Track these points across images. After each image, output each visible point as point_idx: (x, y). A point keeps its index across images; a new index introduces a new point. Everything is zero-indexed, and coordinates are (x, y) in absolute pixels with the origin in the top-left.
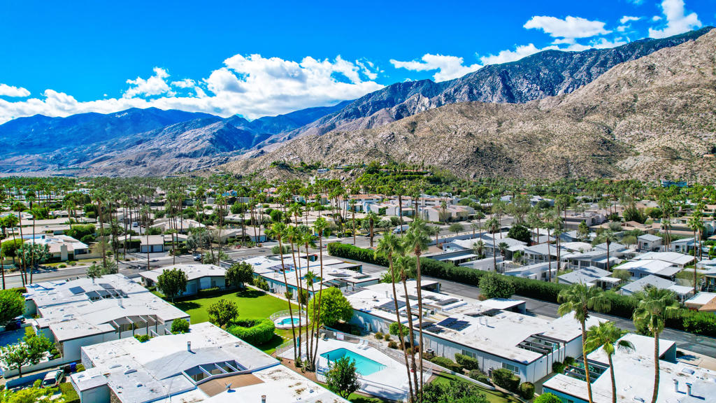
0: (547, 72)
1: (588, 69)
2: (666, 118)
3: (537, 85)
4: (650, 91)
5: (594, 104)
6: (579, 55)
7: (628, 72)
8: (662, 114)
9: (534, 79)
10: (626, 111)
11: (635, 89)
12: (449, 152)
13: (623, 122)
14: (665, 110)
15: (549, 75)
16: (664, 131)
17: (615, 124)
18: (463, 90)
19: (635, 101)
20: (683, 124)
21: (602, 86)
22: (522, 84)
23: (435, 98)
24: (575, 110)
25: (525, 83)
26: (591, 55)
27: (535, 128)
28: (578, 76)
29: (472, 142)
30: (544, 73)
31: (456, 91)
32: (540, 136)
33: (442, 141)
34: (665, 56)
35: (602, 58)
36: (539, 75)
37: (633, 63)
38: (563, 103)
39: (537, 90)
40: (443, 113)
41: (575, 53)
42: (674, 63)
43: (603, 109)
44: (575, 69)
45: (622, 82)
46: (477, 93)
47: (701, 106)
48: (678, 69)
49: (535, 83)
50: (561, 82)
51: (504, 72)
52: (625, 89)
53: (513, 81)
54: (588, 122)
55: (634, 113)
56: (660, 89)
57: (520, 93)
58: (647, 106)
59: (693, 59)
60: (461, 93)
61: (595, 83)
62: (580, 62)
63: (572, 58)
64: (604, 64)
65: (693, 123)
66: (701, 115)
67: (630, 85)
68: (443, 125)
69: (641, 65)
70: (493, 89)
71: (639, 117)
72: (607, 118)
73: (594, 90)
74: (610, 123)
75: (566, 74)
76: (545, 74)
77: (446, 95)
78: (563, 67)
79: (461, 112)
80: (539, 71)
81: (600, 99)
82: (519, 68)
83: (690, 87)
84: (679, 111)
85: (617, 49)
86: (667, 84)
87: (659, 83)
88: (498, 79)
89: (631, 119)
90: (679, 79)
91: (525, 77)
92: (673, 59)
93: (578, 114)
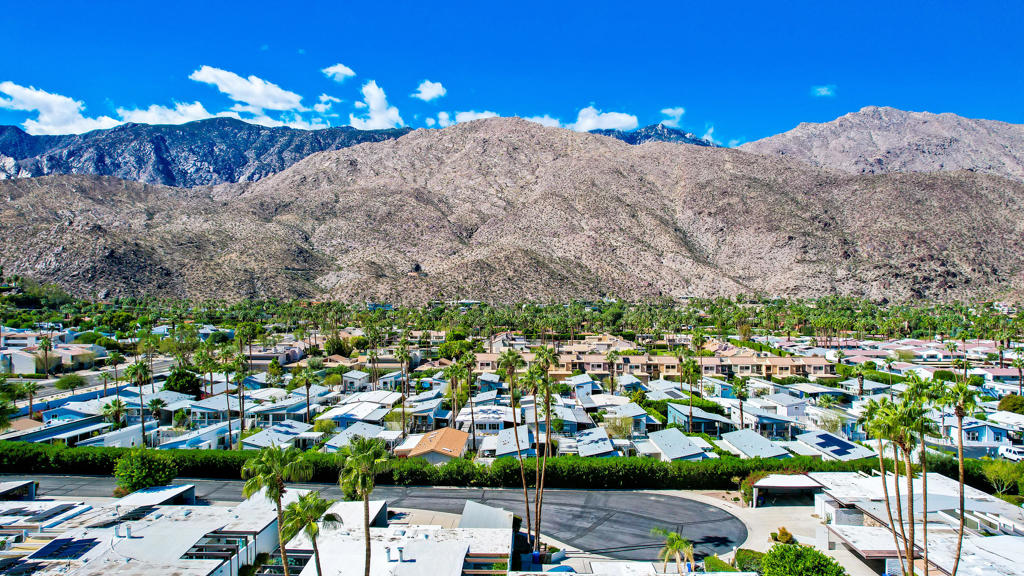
0: (224, 147)
1: (280, 152)
2: (370, 226)
3: (210, 163)
4: (353, 192)
5: (287, 200)
6: (268, 133)
7: (327, 164)
8: (366, 221)
9: (205, 155)
10: (327, 213)
11: (336, 187)
12: (56, 255)
13: (322, 227)
14: (369, 216)
15: (227, 152)
16: (368, 242)
17: (314, 229)
18: (86, 156)
19: (337, 202)
20: (387, 234)
21: (298, 177)
22: (186, 159)
23: (29, 161)
24: (262, 205)
25: (192, 159)
26: (283, 135)
27: (206, 226)
28: (267, 159)
29: (102, 240)
30: (220, 148)
31: (71, 154)
32: (214, 239)
33: (43, 235)
34: (368, 152)
35: (297, 141)
36: (213, 150)
37: (334, 154)
38: (247, 194)
39: (209, 171)
40: (46, 188)
41: (263, 128)
42: (376, 162)
43: (299, 207)
44: (262, 150)
45: (321, 175)
46: (112, 163)
47: (405, 215)
48: (382, 170)
49: (206, 161)
50: (244, 165)
51: (161, 137)
52: (325, 185)
53: (173, 153)
54: (279, 222)
55: (336, 216)
56: (363, 191)
57: (184, 173)
58: (350, 209)
59: (395, 161)
60: (83, 160)
61: (288, 172)
62: (270, 141)
63: (259, 134)
64: (299, 149)
65: (397, 236)
66: (404, 226)
67: (330, 181)
68: (45, 208)
69: (342, 158)
70: (141, 162)
71: (342, 223)
72: (303, 220)
73: (287, 182)
74: (307, 227)
75: (250, 154)
76: (221, 150)
77: (51, 159)
78: (247, 144)
79: (82, 190)
80: (213, 145)
81: (295, 194)
82: (183, 137)
83: (393, 193)
84: (382, 220)
85: (316, 133)
86: (371, 186)
87: (362, 183)
88: (149, 147)
89: (333, 223)
90: (382, 182)
91: (191, 150)
92: (376, 157)
93: (266, 211)
